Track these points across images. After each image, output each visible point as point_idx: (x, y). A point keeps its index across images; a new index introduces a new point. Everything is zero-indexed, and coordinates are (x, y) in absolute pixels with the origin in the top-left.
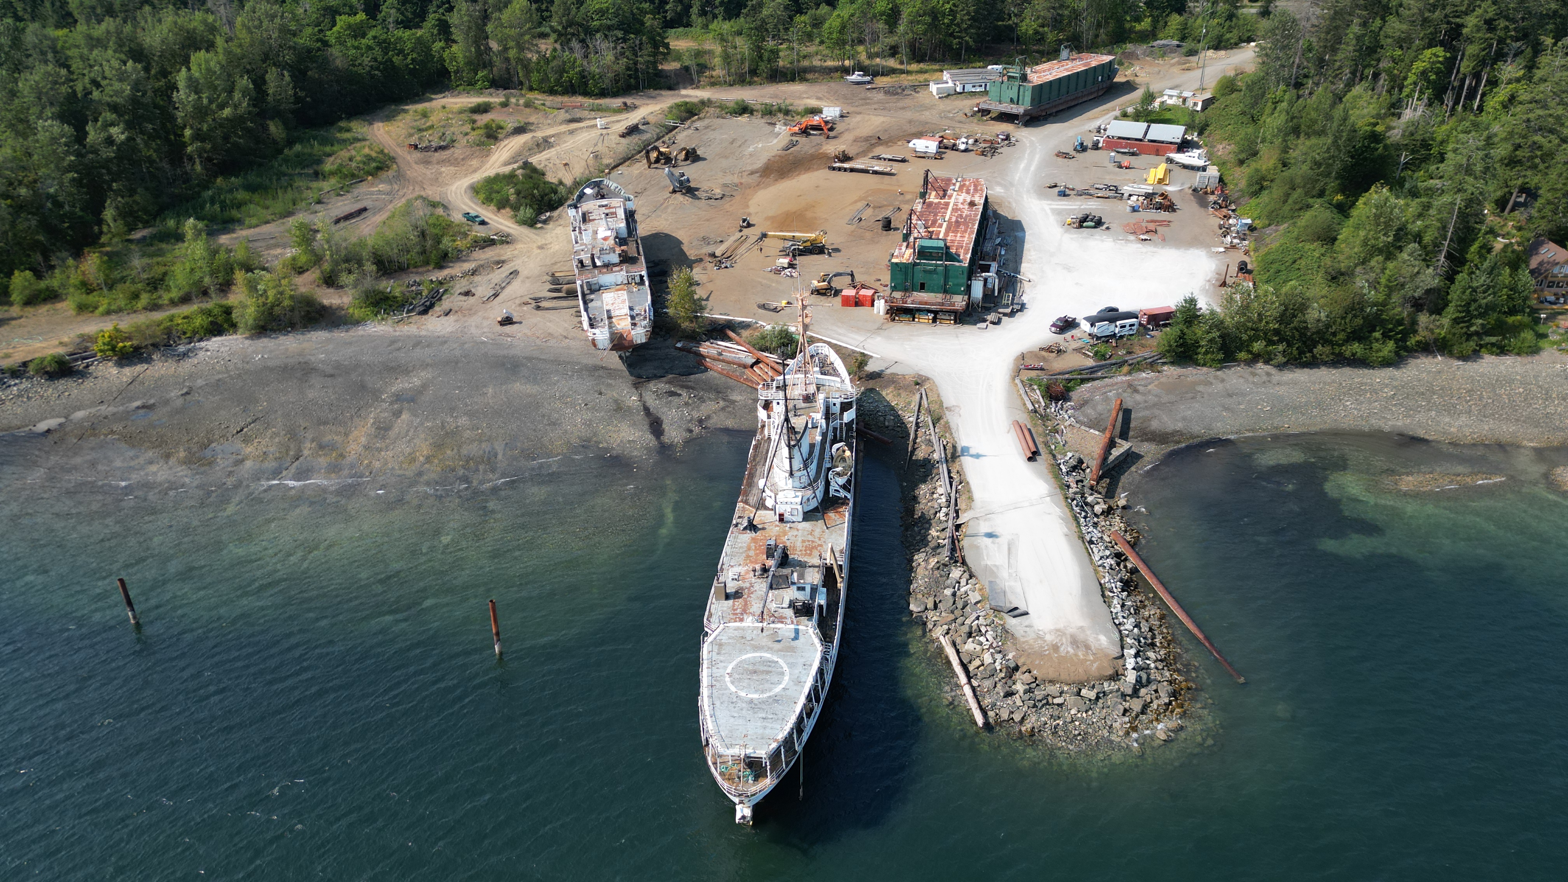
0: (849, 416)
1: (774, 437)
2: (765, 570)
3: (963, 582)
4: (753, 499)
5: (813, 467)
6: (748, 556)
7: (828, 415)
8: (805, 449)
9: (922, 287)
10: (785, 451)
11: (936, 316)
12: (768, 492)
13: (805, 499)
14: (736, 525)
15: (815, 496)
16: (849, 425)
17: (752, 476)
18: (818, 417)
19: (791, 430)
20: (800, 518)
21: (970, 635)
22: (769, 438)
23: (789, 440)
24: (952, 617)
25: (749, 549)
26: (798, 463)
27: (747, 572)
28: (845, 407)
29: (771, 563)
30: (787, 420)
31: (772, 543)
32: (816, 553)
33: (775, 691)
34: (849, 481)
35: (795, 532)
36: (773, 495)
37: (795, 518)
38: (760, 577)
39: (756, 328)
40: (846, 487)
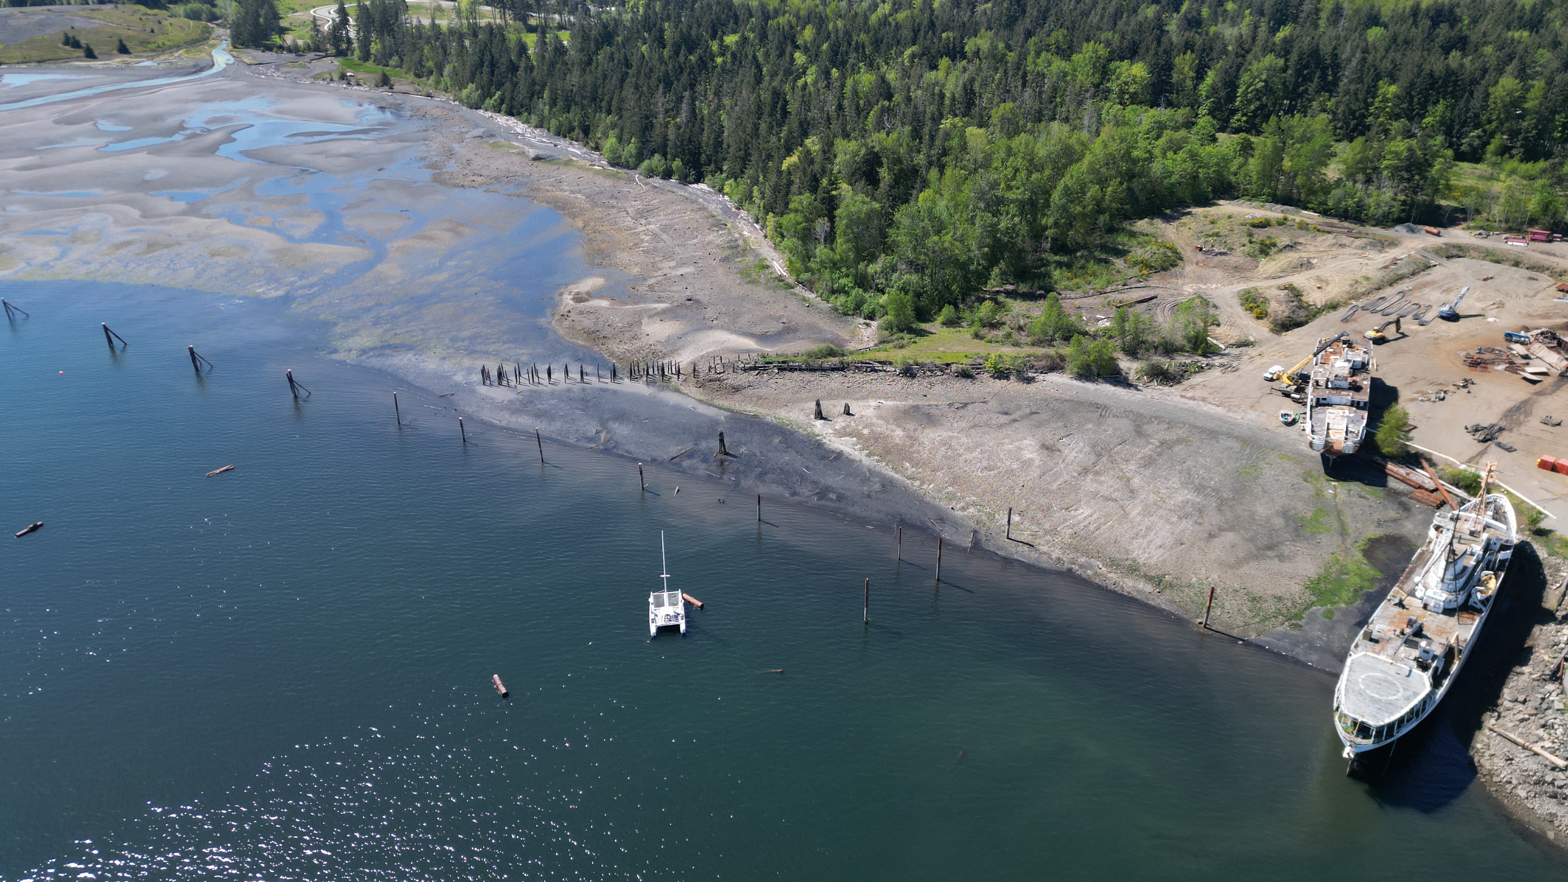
0: (1506, 554)
1: (1437, 552)
2: (1402, 633)
3: (1554, 694)
4: (1408, 587)
5: (1462, 581)
6: (1392, 622)
7: (1486, 549)
8: (1459, 567)
10: (1443, 564)
12: (1420, 586)
13: (1447, 600)
14: (1389, 600)
15: (1456, 601)
16: (1502, 562)
17: (1411, 572)
18: (1478, 549)
19: (1452, 552)
20: (1440, 611)
21: (1544, 726)
22: (1433, 552)
23: (1448, 557)
24: (1534, 712)
25: (1395, 617)
26: (1450, 575)
27: (1389, 630)
28: (1504, 548)
29: (1408, 631)
30: (1451, 544)
31: (1414, 618)
32: (1445, 636)
33: (1390, 698)
34: (1488, 599)
35: (1433, 619)
36: (1424, 589)
37: (1436, 610)
38: (1398, 636)
39: (1451, 465)
40: (1484, 602)
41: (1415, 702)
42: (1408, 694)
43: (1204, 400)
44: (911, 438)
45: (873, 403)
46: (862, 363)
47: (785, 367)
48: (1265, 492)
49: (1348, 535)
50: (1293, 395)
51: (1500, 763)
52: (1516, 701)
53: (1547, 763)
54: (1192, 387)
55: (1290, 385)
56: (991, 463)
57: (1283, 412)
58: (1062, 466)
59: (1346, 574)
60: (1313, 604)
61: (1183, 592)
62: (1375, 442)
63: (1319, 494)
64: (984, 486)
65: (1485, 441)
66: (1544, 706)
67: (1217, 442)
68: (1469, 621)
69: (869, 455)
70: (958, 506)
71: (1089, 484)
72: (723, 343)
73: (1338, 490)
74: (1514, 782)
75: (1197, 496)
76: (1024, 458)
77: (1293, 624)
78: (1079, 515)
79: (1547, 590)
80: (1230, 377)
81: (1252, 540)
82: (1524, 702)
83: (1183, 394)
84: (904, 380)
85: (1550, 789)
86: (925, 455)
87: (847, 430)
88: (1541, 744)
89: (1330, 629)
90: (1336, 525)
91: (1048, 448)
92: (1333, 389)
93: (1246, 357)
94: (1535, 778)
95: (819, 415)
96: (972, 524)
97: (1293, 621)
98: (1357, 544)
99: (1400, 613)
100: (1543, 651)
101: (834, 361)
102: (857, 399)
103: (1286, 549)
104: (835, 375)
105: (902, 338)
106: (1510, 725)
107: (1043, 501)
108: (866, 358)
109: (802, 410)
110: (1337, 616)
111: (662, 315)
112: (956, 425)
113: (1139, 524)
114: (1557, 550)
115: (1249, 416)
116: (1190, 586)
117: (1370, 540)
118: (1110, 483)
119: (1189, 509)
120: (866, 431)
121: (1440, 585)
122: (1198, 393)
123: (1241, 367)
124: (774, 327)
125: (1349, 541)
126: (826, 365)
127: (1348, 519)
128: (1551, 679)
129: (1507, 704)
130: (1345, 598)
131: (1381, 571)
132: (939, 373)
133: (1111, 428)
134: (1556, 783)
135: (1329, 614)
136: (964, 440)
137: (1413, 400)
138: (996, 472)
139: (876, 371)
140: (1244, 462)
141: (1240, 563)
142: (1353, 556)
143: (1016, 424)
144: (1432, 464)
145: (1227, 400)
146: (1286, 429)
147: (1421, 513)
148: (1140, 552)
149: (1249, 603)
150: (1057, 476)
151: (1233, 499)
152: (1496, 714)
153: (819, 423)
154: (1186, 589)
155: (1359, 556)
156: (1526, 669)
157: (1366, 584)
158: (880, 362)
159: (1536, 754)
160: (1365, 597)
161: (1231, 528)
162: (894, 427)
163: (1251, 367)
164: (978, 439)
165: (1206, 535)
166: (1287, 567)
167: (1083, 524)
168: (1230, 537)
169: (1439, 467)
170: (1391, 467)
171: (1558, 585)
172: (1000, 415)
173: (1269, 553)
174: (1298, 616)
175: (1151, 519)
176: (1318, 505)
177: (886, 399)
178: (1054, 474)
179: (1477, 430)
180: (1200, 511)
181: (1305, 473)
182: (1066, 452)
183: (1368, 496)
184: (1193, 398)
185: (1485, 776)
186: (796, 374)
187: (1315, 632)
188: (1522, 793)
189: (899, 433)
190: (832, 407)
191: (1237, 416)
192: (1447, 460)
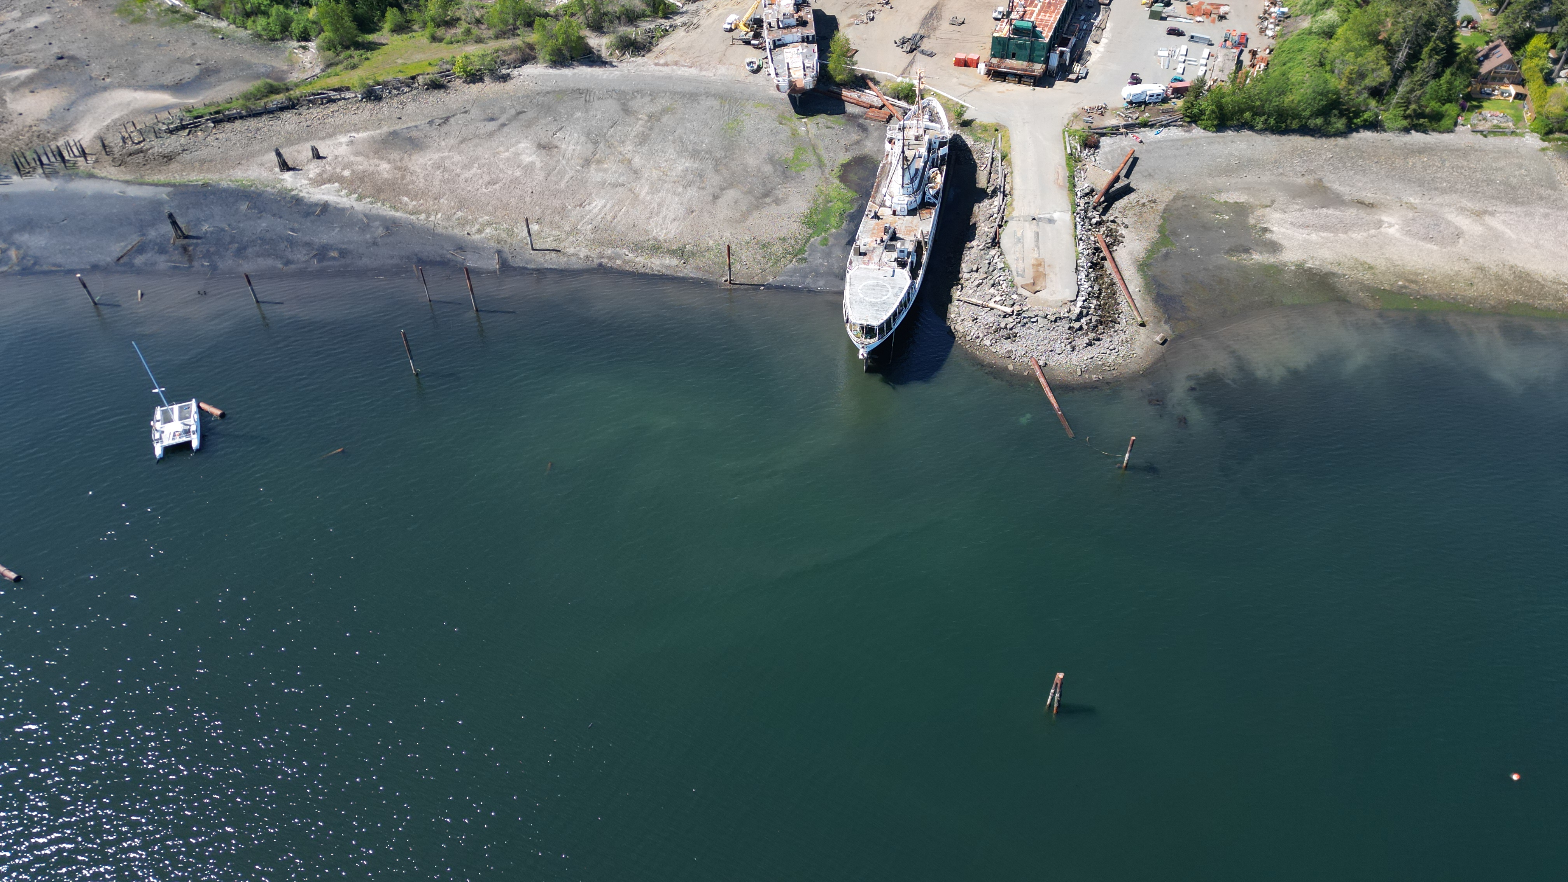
0: (944, 150)
1: (894, 162)
2: (882, 241)
3: (996, 257)
4: (878, 200)
5: (917, 182)
6: (873, 233)
7: (930, 149)
8: (912, 171)
9: (1014, 56)
10: (900, 171)
11: (1020, 79)
12: (888, 197)
13: (909, 203)
14: (867, 215)
15: (916, 201)
16: (943, 157)
17: (878, 186)
18: (923, 151)
19: (905, 159)
20: (906, 213)
21: (993, 285)
22: (891, 163)
23: (903, 164)
24: (985, 276)
25: (874, 229)
26: (907, 180)
27: (872, 242)
28: (942, 145)
29: (886, 238)
30: (903, 152)
31: (888, 225)
32: (913, 234)
33: (883, 299)
34: (938, 193)
35: (902, 221)
36: (890, 198)
37: (903, 213)
38: (879, 244)
39: (890, 80)
40: (935, 196)
41: (902, 295)
42: (896, 290)
43: (676, 63)
44: (399, 168)
45: (343, 139)
46: (314, 94)
47: (220, 118)
48: (750, 143)
49: (825, 165)
50: (753, 42)
51: (969, 324)
52: (972, 271)
53: (1000, 313)
54: (663, 53)
55: (748, 33)
56: (493, 176)
57: (748, 60)
58: (564, 162)
59: (831, 202)
60: (810, 236)
61: (704, 257)
62: (828, 72)
63: (794, 133)
64: (493, 202)
65: (911, 51)
66: (991, 269)
67: (699, 104)
68: (928, 216)
69: (360, 198)
70: (474, 230)
71: (594, 175)
72: (129, 104)
73: (809, 126)
74: (981, 335)
75: (694, 162)
76: (525, 163)
77: (799, 259)
78: (594, 208)
79: (978, 172)
80: (694, 34)
81: (750, 192)
82: (977, 271)
83: (657, 61)
84: (370, 106)
85: (1005, 333)
86: (421, 184)
87: (325, 176)
88: (993, 300)
89: (828, 255)
90: (814, 159)
91: (545, 147)
92: (784, 28)
93: (704, 11)
94: (994, 328)
95: (285, 166)
96: (493, 244)
97: (799, 256)
98: (834, 172)
99: (877, 224)
100: (983, 225)
101: (279, 99)
102: (323, 139)
103: (780, 193)
104: (287, 115)
105: (351, 57)
106: (971, 292)
107: (557, 203)
108: (317, 86)
109: (262, 165)
110: (831, 241)
111: (31, 84)
112: (443, 143)
113: (651, 203)
114: (979, 135)
115: (720, 72)
116: (708, 249)
117: (842, 165)
118: (614, 169)
119: (690, 177)
120: (346, 173)
121: (901, 191)
122: (670, 58)
123: (701, 22)
124: (189, 72)
125: (827, 171)
126: (271, 106)
127: (822, 151)
128: (992, 246)
129: (966, 276)
130: (834, 223)
131: (856, 191)
132: (406, 89)
133: (599, 113)
134: (1008, 326)
135: (825, 242)
136: (457, 158)
137: (850, 25)
138: (501, 184)
139: (334, 101)
140: (726, 118)
141: (745, 216)
142: (833, 184)
143: (506, 129)
144: (876, 83)
145: (697, 59)
146: (753, 77)
147: (876, 130)
148: (658, 230)
149: (761, 251)
150: (562, 173)
151: (726, 157)
152: (960, 286)
153: (288, 176)
154: (706, 254)
155: (837, 182)
156: (974, 243)
157: (847, 206)
158: (335, 90)
159: (992, 309)
160: (848, 218)
161: (731, 186)
162: (376, 161)
163: (710, 21)
164: (471, 153)
165: (711, 198)
166: (783, 209)
167: (600, 217)
168: (731, 194)
169: (882, 85)
170: (846, 93)
171: (985, 166)
172: (486, 123)
173: (767, 200)
174: (802, 251)
175: (660, 195)
176: (796, 144)
177: (357, 131)
178: (558, 173)
179: (904, 43)
180: (700, 176)
181: (779, 116)
182: (564, 146)
183: (833, 125)
184: (666, 64)
185: (960, 338)
186: (238, 124)
187: (818, 260)
188: (987, 342)
189: (385, 166)
190: (299, 153)
191: (709, 74)
192: (886, 76)
